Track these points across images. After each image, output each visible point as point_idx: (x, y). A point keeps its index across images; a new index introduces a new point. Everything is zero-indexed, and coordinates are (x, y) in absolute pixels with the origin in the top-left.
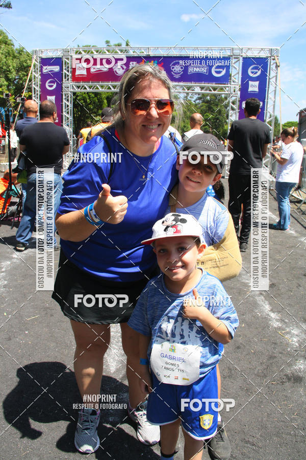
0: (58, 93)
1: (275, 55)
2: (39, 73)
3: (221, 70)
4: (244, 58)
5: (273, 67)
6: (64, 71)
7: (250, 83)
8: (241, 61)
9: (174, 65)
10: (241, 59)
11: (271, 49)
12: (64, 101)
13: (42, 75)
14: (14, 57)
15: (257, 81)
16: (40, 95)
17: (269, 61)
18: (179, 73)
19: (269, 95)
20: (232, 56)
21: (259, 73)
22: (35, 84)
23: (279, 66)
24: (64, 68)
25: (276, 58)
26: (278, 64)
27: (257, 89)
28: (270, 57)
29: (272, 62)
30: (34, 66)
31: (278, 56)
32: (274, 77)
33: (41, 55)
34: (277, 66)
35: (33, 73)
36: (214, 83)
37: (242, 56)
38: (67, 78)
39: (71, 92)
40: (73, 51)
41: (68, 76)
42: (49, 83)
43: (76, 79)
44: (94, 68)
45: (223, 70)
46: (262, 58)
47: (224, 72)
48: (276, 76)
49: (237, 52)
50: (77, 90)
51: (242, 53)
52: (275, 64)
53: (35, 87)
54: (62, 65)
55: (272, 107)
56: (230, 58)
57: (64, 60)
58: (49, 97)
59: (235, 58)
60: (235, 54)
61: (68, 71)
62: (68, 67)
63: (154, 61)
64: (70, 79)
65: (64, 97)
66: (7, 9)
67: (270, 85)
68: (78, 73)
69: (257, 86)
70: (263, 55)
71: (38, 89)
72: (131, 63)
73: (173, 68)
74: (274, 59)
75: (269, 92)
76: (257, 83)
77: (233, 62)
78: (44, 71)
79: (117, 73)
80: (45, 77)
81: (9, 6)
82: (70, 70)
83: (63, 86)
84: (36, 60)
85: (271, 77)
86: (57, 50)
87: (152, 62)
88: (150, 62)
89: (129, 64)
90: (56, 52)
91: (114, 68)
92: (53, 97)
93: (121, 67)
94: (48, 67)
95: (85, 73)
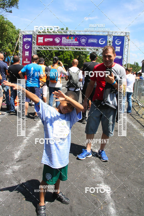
0: (30, 50)
1: (128, 35)
2: (22, 41)
3: (103, 41)
4: (113, 36)
6: (33, 40)
7: (116, 47)
8: (112, 38)
9: (82, 39)
10: (112, 36)
11: (126, 32)
12: (33, 54)
13: (23, 42)
14: (15, 33)
15: (119, 46)
16: (22, 51)
17: (125, 37)
19: (125, 53)
20: (108, 35)
21: (120, 43)
22: (20, 46)
23: (129, 40)
24: (33, 39)
25: (128, 36)
27: (119, 50)
29: (127, 38)
30: (20, 38)
31: (129, 36)
32: (127, 45)
33: (23, 34)
35: (20, 41)
36: (100, 47)
37: (112, 35)
38: (34, 44)
39: (36, 50)
40: (37, 32)
41: (35, 43)
42: (26, 46)
43: (38, 44)
44: (46, 40)
45: (104, 41)
46: (122, 36)
47: (104, 42)
48: (128, 44)
49: (110, 33)
50: (38, 49)
51: (113, 34)
52: (128, 39)
53: (20, 48)
54: (32, 38)
55: (126, 58)
56: (107, 36)
57: (33, 35)
58: (26, 52)
59: (109, 36)
60: (110, 34)
61: (35, 41)
62: (35, 39)
63: (73, 37)
64: (35, 44)
65: (33, 52)
67: (125, 48)
68: (39, 41)
69: (119, 49)
70: (122, 35)
71: (21, 48)
72: (63, 38)
73: (81, 40)
74: (127, 37)
75: (125, 52)
76: (119, 48)
77: (109, 38)
78: (24, 40)
79: (56, 42)
80: (24, 43)
81: (11, 12)
82: (36, 40)
83: (33, 47)
84: (21, 36)
85: (126, 45)
86: (30, 31)
87: (72, 37)
88: (71, 37)
89: (62, 38)
90: (30, 32)
91: (55, 39)
92: (28, 52)
93: (58, 39)
94: (26, 39)
95: (42, 41)
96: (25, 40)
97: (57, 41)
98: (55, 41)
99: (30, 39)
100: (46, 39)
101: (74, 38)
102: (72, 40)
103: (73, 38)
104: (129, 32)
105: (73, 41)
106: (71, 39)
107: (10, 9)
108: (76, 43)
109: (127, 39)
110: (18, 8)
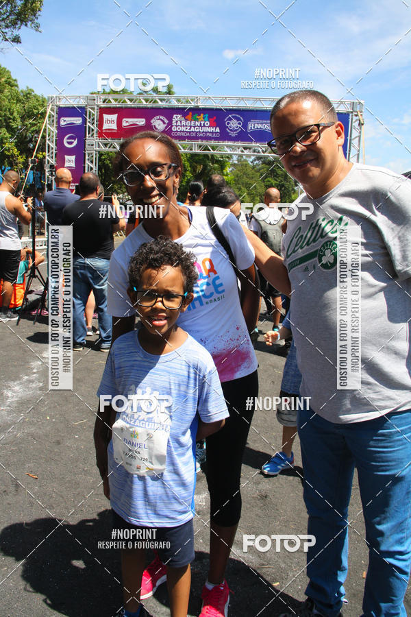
0: (79, 152)
1: (358, 110)
2: (55, 126)
5: (356, 124)
6: (88, 124)
9: (230, 119)
11: (353, 103)
12: (87, 162)
13: (59, 128)
16: (56, 155)
17: (350, 117)
18: (236, 130)
22: (49, 140)
23: (363, 124)
24: (88, 120)
25: (359, 114)
26: (362, 122)
28: (352, 113)
29: (355, 118)
30: (50, 116)
31: (361, 112)
32: (356, 138)
33: (58, 103)
34: (361, 124)
35: (48, 125)
38: (91, 133)
39: (96, 151)
40: (100, 98)
41: (93, 130)
42: (68, 139)
43: (102, 134)
46: (342, 113)
48: (360, 137)
50: (103, 149)
52: (358, 122)
53: (50, 144)
54: (86, 116)
57: (88, 109)
58: (67, 157)
61: (93, 124)
62: (93, 119)
63: (204, 114)
64: (95, 135)
65: (87, 157)
66: (14, 44)
67: (352, 148)
68: (105, 126)
70: (343, 109)
71: (53, 145)
72: (175, 116)
73: (228, 123)
74: (356, 115)
75: (351, 156)
78: (62, 123)
79: (156, 129)
80: (62, 131)
81: (17, 40)
82: (95, 123)
83: (87, 144)
84: (52, 110)
85: (353, 137)
86: (80, 97)
87: (202, 115)
88: (199, 115)
89: (172, 117)
90: (78, 100)
91: (152, 121)
92: (73, 158)
93: (162, 120)
94: (67, 119)
95: (114, 127)
96: (65, 121)
97: (157, 126)
98: (153, 124)
99: (78, 121)
100: (127, 120)
101: (206, 118)
102: (201, 124)
103: (204, 118)
104: (362, 102)
105: (204, 126)
106: (197, 120)
107: (16, 32)
108: (213, 133)
109: (356, 121)
110: (40, 29)
